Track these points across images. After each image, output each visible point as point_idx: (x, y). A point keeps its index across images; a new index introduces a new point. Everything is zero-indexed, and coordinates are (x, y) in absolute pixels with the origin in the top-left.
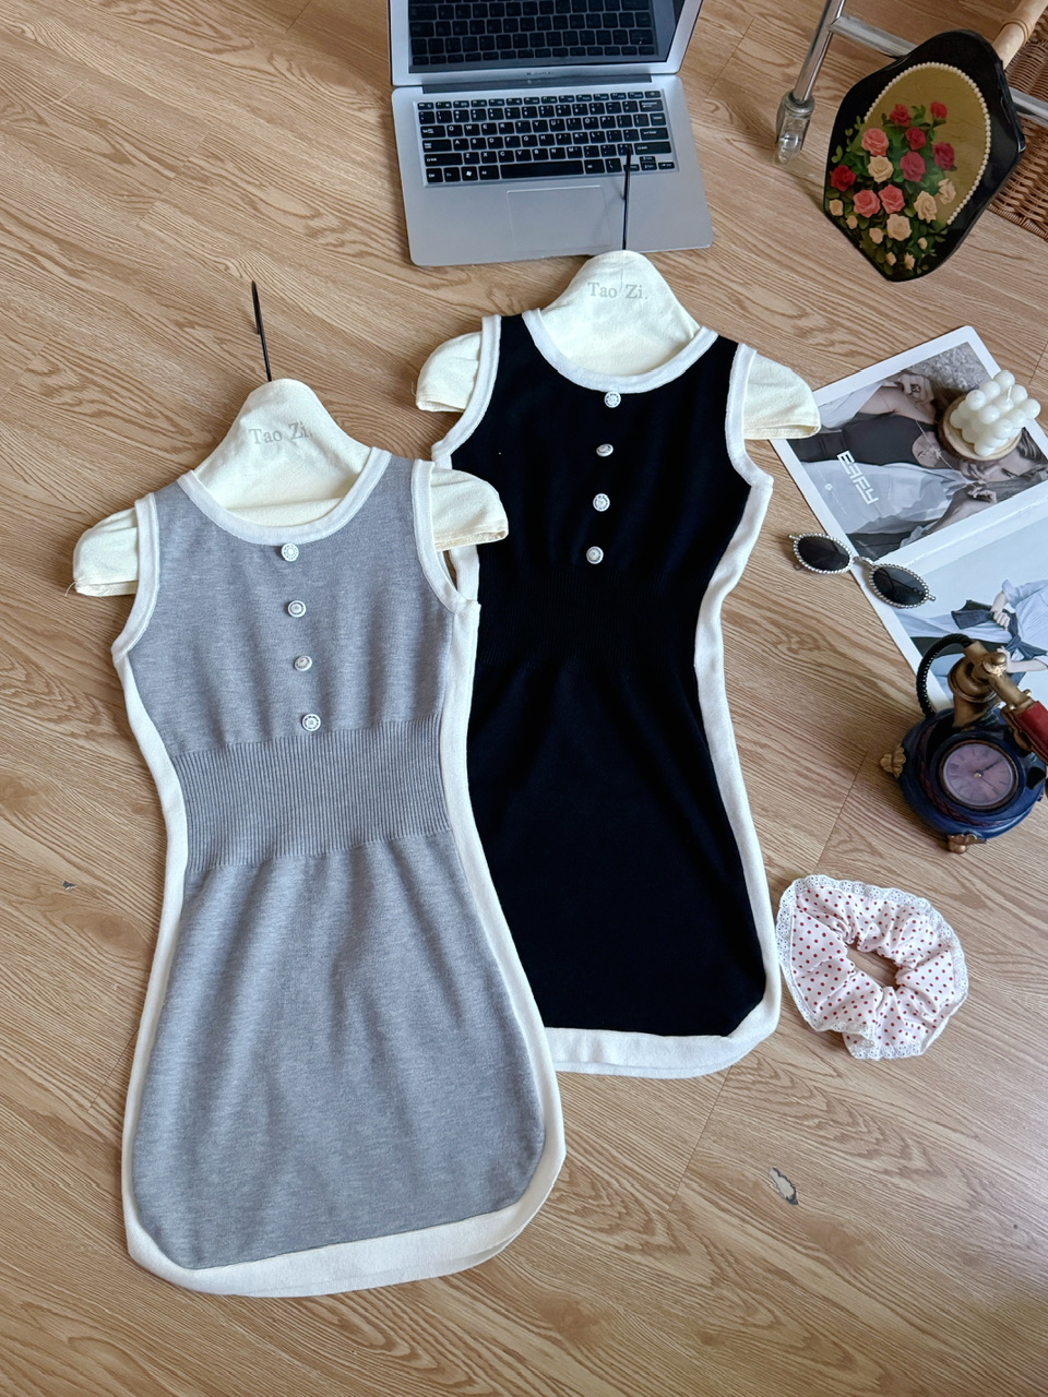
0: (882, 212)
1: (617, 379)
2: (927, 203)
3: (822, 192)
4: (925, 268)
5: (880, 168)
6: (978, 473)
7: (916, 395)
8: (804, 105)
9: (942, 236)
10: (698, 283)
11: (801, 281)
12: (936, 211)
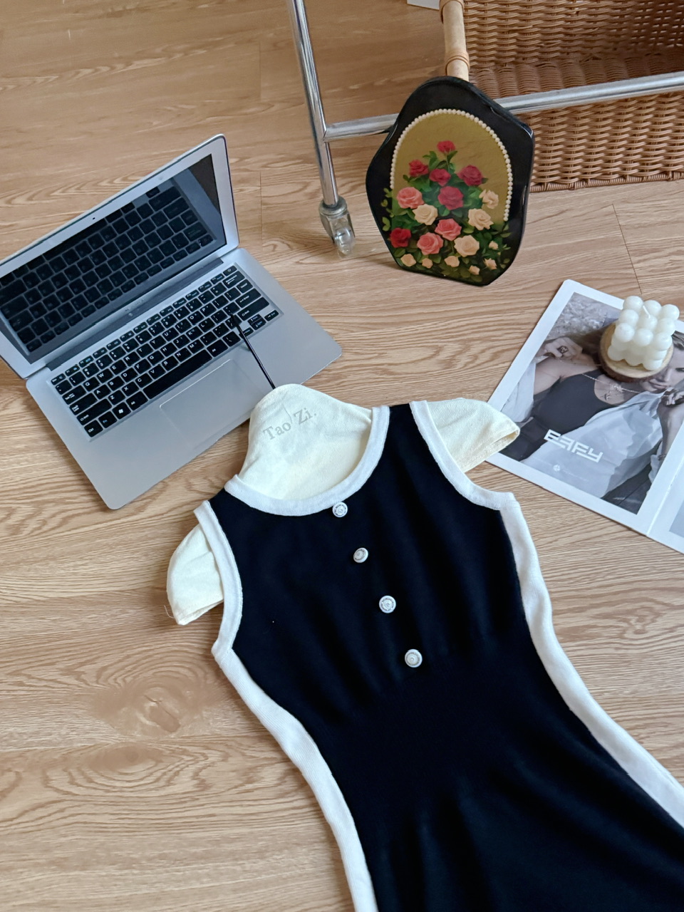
0: (446, 243)
1: (333, 491)
2: (479, 216)
3: (390, 255)
4: (507, 261)
5: (425, 214)
6: (661, 384)
7: (566, 354)
8: (338, 206)
9: (507, 232)
10: (346, 377)
11: (419, 328)
12: (490, 217)
